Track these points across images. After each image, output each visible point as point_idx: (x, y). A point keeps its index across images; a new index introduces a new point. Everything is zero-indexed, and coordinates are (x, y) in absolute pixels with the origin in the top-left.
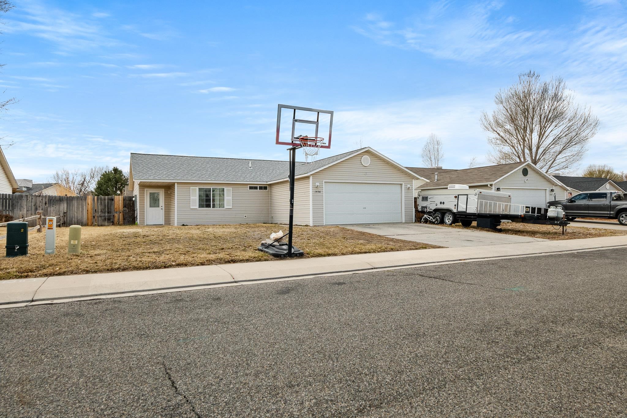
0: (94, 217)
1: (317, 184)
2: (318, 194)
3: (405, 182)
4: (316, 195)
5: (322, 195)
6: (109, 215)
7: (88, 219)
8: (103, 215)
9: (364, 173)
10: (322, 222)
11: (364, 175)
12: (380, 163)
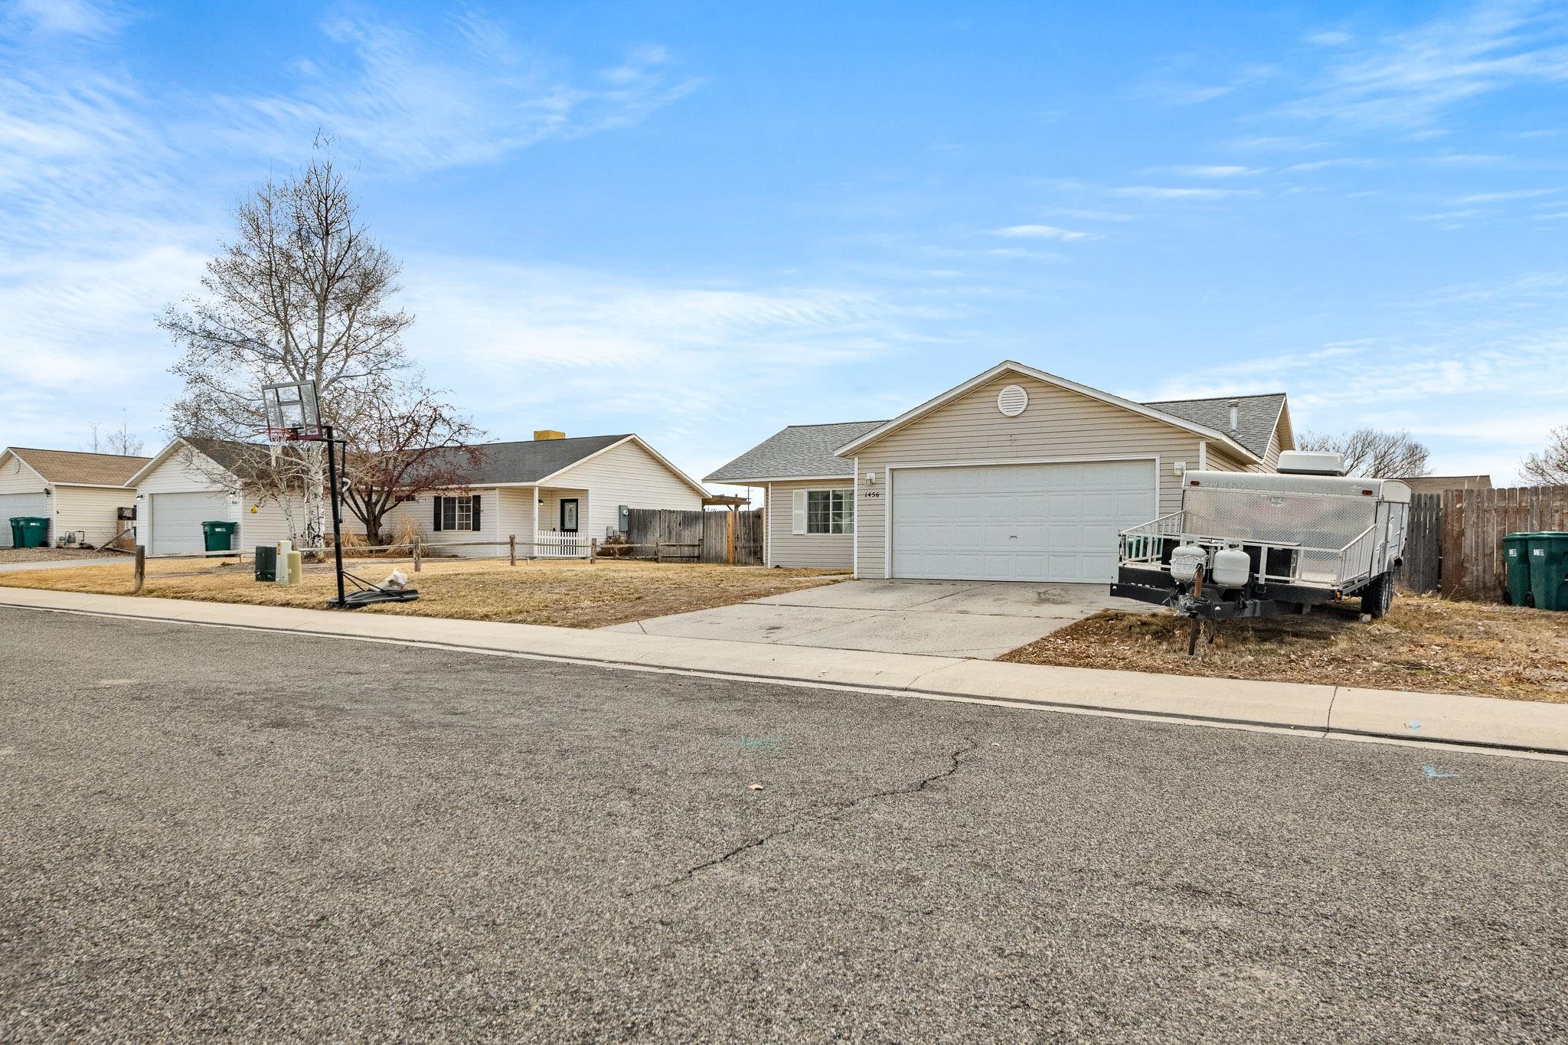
0: (736, 548)
1: (871, 475)
2: (874, 500)
3: (1164, 454)
4: (865, 503)
5: (881, 502)
6: (756, 544)
7: (728, 552)
8: (747, 545)
9: (1006, 438)
10: (881, 571)
11: (1009, 443)
12: (1065, 400)
